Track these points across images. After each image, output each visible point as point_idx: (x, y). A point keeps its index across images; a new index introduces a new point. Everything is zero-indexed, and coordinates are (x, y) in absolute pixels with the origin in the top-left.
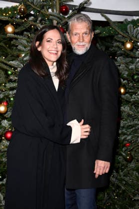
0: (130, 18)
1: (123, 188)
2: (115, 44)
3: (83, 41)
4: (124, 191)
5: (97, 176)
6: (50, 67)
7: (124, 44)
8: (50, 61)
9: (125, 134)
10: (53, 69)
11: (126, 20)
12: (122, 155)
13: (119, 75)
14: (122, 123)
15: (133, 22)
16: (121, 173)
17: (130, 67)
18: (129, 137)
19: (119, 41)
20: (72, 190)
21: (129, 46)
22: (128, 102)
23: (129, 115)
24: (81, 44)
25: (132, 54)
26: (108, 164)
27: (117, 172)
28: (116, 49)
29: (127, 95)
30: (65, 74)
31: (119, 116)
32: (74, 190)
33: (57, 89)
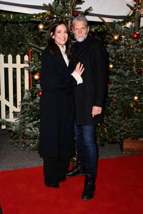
0: (117, 20)
1: (111, 125)
2: (108, 36)
3: (81, 33)
4: (111, 127)
6: (61, 48)
7: (113, 37)
8: (60, 44)
9: (112, 93)
11: (114, 21)
12: (110, 106)
14: (110, 86)
15: (119, 23)
16: (110, 117)
17: (117, 51)
18: (115, 96)
19: (110, 35)
21: (116, 37)
22: (115, 73)
23: (116, 82)
24: (80, 35)
25: (118, 42)
27: (107, 116)
28: (108, 40)
29: (115, 69)
30: (71, 52)
33: (68, 65)
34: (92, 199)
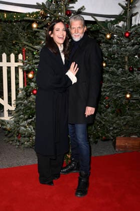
0: (109, 19)
1: (103, 123)
2: (100, 35)
3: (78, 32)
4: (104, 125)
5: (87, 116)
7: (105, 35)
9: (105, 91)
10: (61, 48)
11: (107, 20)
12: (103, 104)
13: (102, 54)
14: (104, 85)
15: (111, 21)
16: (103, 115)
17: (109, 50)
18: (108, 93)
19: (103, 34)
20: (73, 125)
21: (108, 36)
22: (108, 72)
23: (108, 80)
24: (77, 34)
25: (110, 41)
26: (93, 109)
27: (100, 114)
28: (101, 38)
29: (107, 67)
31: (102, 80)
32: (74, 124)
34: (86, 196)
